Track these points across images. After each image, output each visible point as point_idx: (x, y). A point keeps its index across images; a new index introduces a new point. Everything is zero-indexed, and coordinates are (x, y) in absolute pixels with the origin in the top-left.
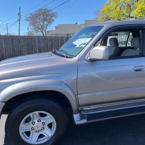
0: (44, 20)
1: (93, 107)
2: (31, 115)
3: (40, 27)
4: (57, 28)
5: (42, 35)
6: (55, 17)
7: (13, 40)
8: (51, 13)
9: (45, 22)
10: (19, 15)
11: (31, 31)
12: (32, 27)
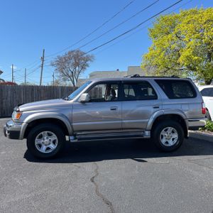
0: (77, 64)
1: (83, 133)
2: (42, 133)
3: (70, 74)
4: (91, 76)
5: (72, 85)
6: (91, 61)
7: (33, 90)
8: (85, 55)
9: (77, 68)
10: (43, 59)
11: (57, 78)
12: (59, 74)
